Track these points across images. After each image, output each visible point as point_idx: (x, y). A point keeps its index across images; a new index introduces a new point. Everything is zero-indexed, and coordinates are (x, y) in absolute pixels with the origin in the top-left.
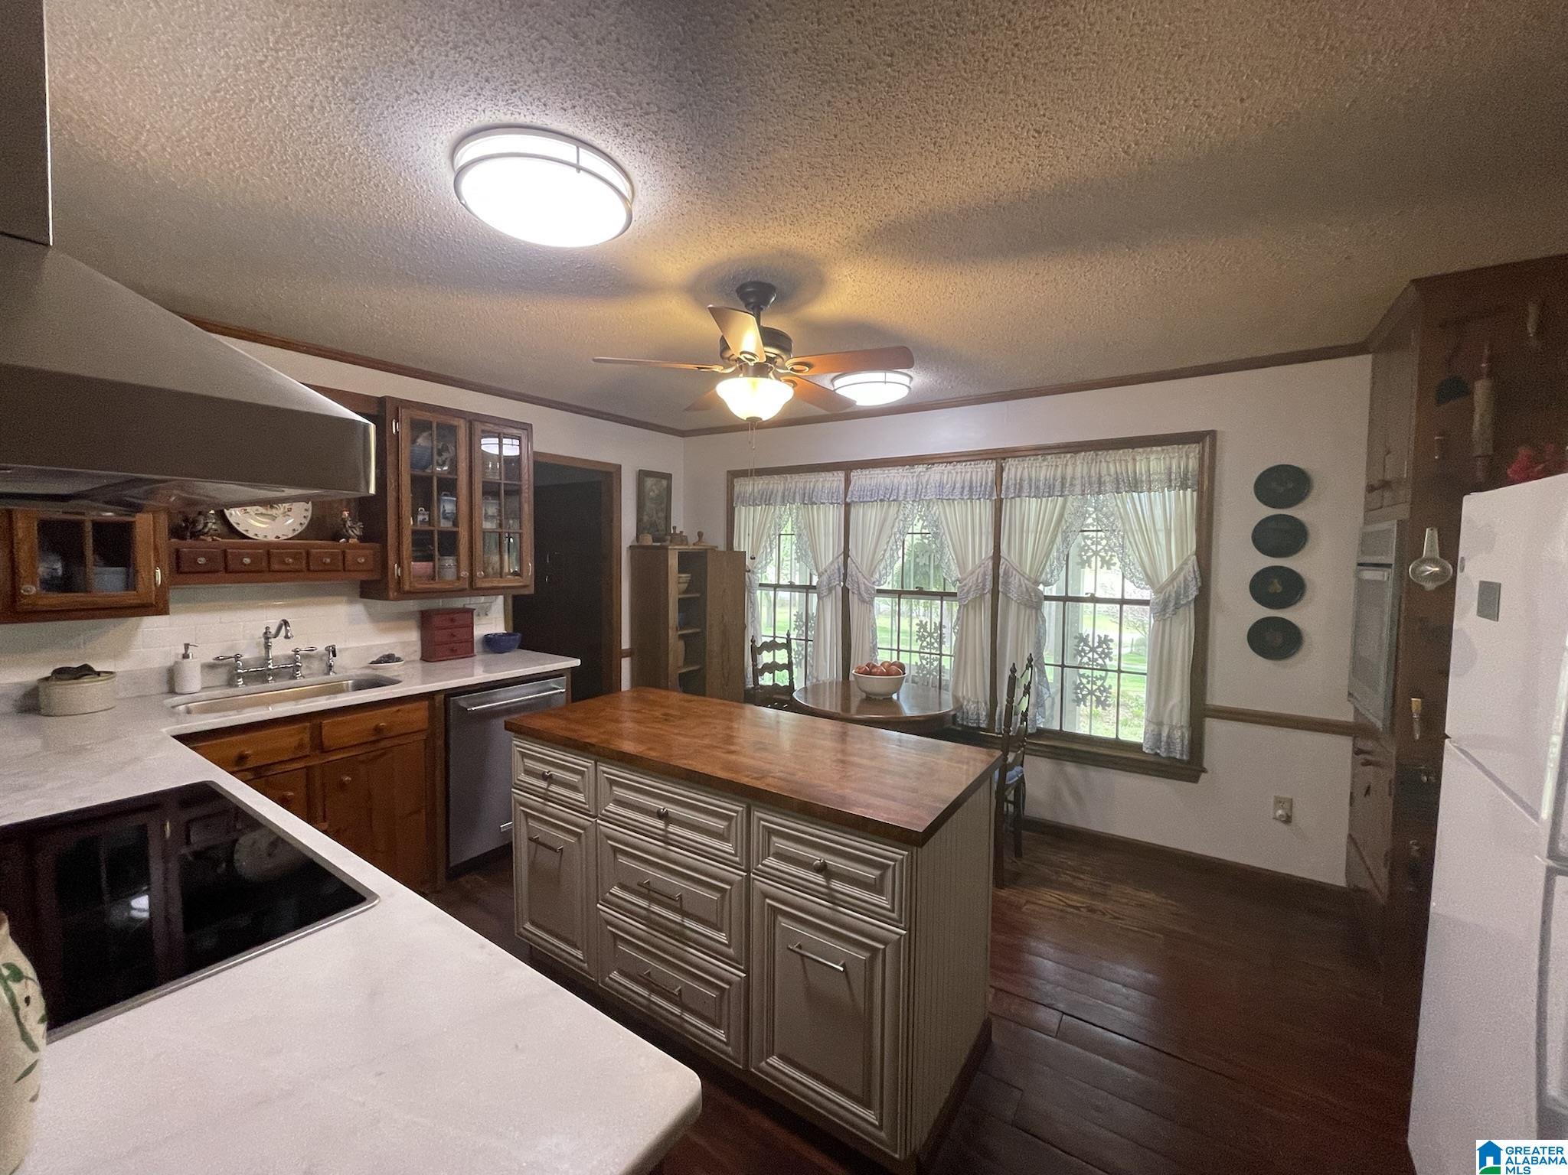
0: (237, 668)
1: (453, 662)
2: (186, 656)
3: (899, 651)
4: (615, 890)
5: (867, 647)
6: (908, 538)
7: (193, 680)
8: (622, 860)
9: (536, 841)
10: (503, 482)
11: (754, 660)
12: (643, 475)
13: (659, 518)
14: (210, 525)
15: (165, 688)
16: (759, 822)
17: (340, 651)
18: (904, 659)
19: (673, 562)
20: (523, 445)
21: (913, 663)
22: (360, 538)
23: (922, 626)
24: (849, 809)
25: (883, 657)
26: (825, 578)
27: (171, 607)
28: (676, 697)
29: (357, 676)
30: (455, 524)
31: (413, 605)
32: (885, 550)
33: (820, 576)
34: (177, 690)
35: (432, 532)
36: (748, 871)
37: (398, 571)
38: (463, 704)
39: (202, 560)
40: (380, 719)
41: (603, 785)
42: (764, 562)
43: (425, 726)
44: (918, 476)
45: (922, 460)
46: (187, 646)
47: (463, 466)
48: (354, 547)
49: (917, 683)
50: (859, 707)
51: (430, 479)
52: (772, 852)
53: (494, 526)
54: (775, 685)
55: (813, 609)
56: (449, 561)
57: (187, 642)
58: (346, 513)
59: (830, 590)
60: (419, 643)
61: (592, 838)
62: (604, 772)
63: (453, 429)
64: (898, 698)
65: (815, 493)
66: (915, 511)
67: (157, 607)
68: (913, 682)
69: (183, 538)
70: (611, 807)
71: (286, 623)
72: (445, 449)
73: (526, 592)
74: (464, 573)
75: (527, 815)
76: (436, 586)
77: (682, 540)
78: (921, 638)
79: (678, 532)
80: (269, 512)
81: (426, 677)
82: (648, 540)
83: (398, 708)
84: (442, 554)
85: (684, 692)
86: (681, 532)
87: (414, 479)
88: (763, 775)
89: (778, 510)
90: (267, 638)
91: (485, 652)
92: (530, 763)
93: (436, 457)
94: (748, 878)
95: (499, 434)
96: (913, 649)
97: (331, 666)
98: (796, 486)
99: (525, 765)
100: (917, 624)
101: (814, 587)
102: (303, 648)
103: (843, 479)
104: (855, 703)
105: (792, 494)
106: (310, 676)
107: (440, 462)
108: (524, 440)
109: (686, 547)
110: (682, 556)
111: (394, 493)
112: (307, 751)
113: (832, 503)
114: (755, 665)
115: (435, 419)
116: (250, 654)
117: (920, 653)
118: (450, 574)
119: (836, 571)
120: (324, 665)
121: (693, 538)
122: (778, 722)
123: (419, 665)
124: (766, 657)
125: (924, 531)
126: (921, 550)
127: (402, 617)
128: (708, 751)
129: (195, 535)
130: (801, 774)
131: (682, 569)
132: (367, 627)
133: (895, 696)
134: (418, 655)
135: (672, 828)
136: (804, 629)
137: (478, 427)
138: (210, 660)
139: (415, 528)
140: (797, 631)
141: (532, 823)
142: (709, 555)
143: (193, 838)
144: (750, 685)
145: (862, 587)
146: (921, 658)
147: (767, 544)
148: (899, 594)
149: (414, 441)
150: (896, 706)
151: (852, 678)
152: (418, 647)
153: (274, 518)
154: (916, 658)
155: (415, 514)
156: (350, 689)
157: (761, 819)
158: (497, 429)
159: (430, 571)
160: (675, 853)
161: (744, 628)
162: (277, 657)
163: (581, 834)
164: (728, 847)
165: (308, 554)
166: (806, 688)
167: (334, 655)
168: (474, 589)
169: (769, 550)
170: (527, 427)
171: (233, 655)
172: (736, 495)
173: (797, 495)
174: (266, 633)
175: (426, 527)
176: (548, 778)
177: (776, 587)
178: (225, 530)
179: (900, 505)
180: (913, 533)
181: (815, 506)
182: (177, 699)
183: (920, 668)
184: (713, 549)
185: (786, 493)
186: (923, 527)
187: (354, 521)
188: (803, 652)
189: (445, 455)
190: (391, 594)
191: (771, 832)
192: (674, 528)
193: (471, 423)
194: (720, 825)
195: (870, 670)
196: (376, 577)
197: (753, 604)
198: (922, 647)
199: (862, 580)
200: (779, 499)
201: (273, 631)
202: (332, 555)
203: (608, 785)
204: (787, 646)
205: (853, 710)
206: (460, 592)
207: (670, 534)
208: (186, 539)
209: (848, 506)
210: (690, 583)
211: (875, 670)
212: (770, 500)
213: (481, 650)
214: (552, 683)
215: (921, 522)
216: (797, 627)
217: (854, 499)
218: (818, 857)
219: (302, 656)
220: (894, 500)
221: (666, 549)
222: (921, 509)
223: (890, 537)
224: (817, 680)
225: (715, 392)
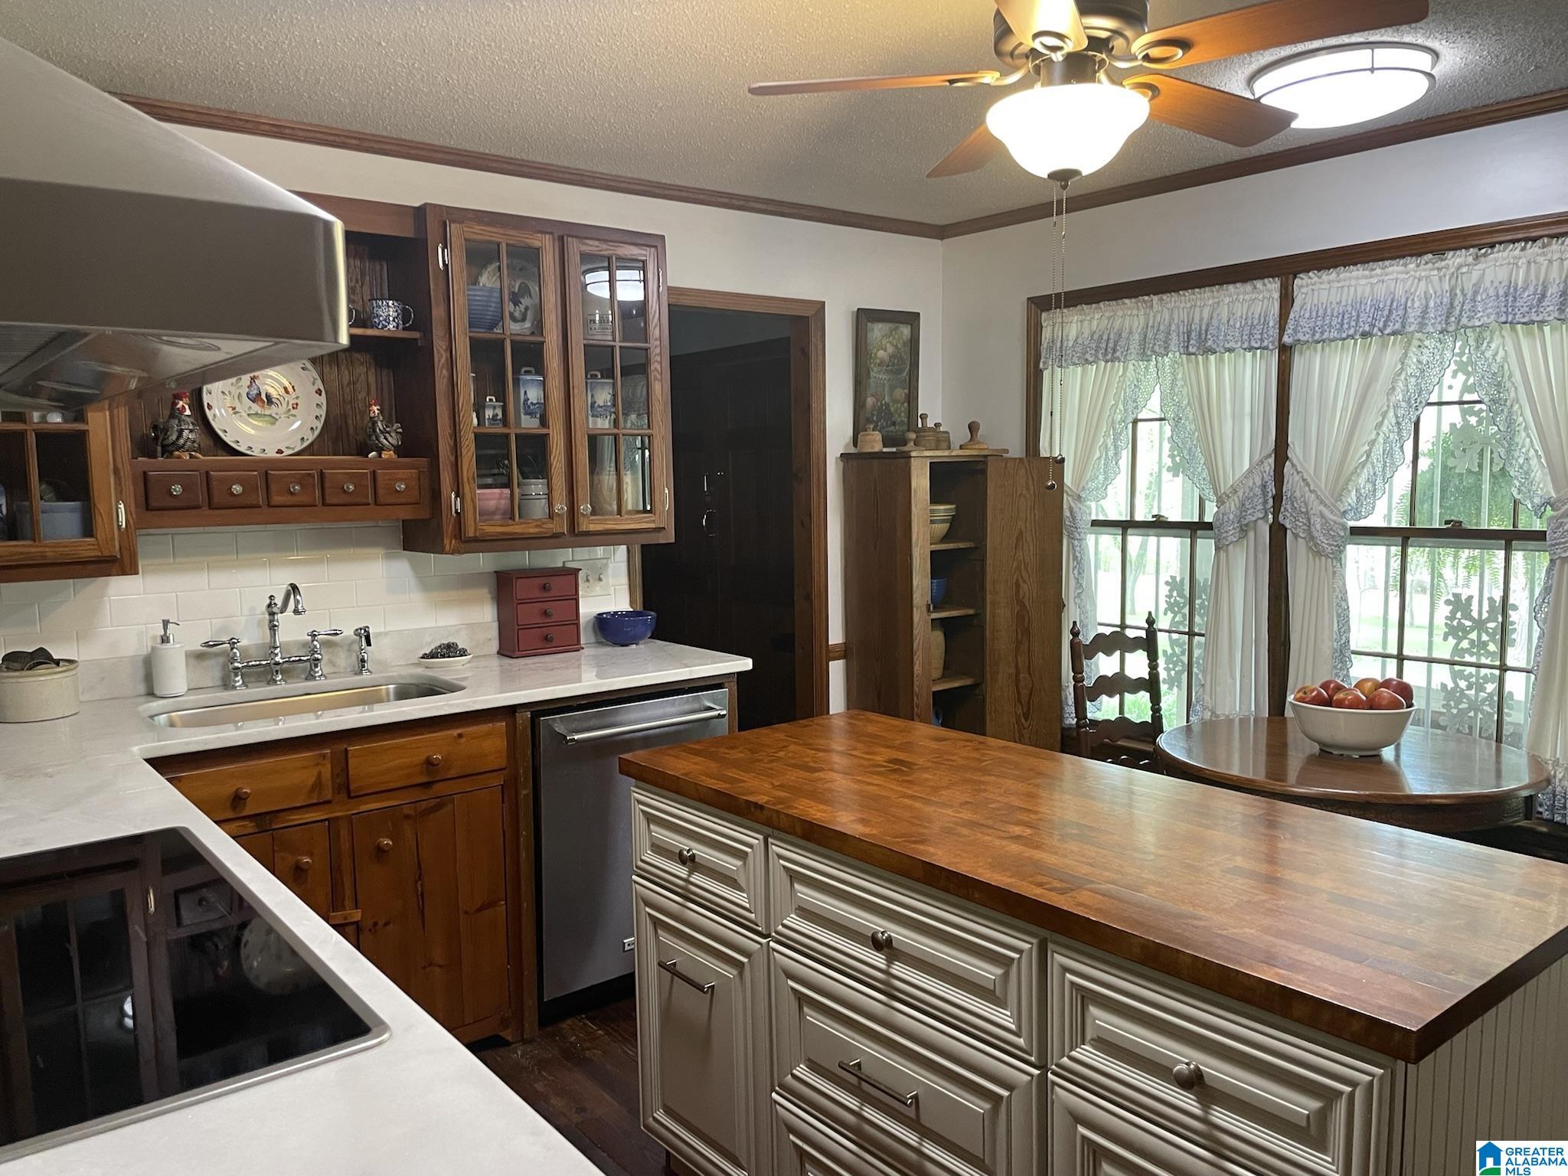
0: (233, 660)
1: (547, 658)
2: (165, 640)
3: (1401, 658)
4: (802, 1071)
5: (1327, 648)
6: (1428, 416)
7: (177, 678)
8: (812, 1017)
9: (672, 970)
10: (618, 344)
11: (1077, 669)
12: (864, 318)
13: (895, 401)
14: (186, 433)
15: (142, 688)
16: (1064, 977)
17: (379, 634)
18: (1414, 675)
19: (921, 482)
20: (650, 276)
21: (1436, 685)
22: (397, 450)
23: (1459, 605)
24: (1250, 967)
25: (1364, 670)
26: (1232, 505)
27: (140, 563)
28: (925, 733)
29: (400, 676)
30: (544, 422)
31: (484, 562)
32: (1372, 443)
33: (1220, 502)
34: (157, 692)
35: (507, 436)
36: (1043, 1067)
37: (456, 504)
38: (560, 728)
39: (177, 489)
40: (436, 747)
41: (779, 879)
42: (1101, 478)
43: (503, 763)
44: (1456, 275)
45: (1465, 237)
46: (166, 623)
47: (552, 320)
48: (389, 465)
49: (1444, 728)
50: (1303, 769)
51: (501, 343)
52: (1088, 1037)
53: (607, 426)
54: (1123, 721)
55: (1204, 572)
56: (537, 487)
57: (166, 618)
58: (375, 408)
59: (1244, 530)
60: (496, 625)
61: (762, 974)
62: (780, 857)
63: (533, 256)
64: (1397, 756)
65: (1212, 330)
66: (1448, 354)
67: (121, 563)
68: (1435, 725)
69: (152, 455)
70: (793, 921)
71: (294, 588)
72: (525, 291)
73: (662, 539)
74: (560, 507)
75: (657, 923)
76: (516, 529)
77: (938, 441)
78: (1455, 631)
79: (930, 424)
80: (267, 412)
81: (507, 681)
82: (874, 442)
83: (460, 731)
84: (524, 475)
85: (943, 725)
86: (937, 425)
87: (476, 345)
88: (1072, 884)
89: (1130, 370)
90: (272, 614)
91: (599, 643)
92: (661, 834)
93: (509, 307)
94: (1043, 1078)
95: (609, 259)
96: (1436, 655)
97: (363, 661)
98: (1172, 318)
99: (651, 836)
100: (1448, 602)
101: (1209, 526)
102: (323, 628)
103: (1276, 295)
104: (1295, 763)
105: (1161, 336)
106: (334, 674)
107: (517, 314)
108: (651, 268)
109: (946, 453)
110: (938, 471)
111: (445, 372)
112: (328, 795)
113: (1251, 349)
114: (1078, 680)
115: (501, 236)
116: (251, 637)
117: (1452, 663)
118: (539, 508)
119: (1258, 491)
120: (354, 657)
121: (959, 435)
122: (1132, 792)
123: (496, 662)
124: (1106, 665)
125: (1467, 397)
126: (1461, 440)
127: (466, 582)
128: (965, 831)
129: (168, 450)
130: (1152, 889)
131: (937, 496)
132: (417, 597)
133: (1388, 753)
134: (495, 646)
135: (899, 969)
136: (1186, 610)
137: (575, 247)
138: (197, 646)
139: (482, 430)
140: (1170, 615)
141: (665, 937)
142: (991, 470)
143: (187, 917)
144: (1071, 720)
145: (1317, 522)
146: (1455, 676)
147: (1110, 442)
148: (1404, 536)
149: (474, 281)
150: (1392, 774)
151: (1289, 713)
152: (493, 632)
153: (273, 420)
154: (1442, 675)
155: (479, 408)
156: (392, 696)
157: (1066, 969)
158: (605, 249)
159: (504, 503)
160: (906, 1016)
161: (1060, 606)
162: (288, 643)
163: (742, 963)
164: (1004, 1017)
165: (322, 475)
166: (1188, 729)
167: (369, 644)
168: (577, 536)
169: (1111, 453)
170: (655, 242)
171: (225, 639)
172: (1045, 345)
173: (1174, 336)
174: (269, 606)
175: (499, 429)
176: (688, 861)
177: (1126, 526)
178: (207, 442)
179: (1409, 343)
180: (1440, 404)
181: (1212, 358)
182: (155, 705)
183: (1451, 695)
184: (999, 455)
185: (1150, 335)
186: (1466, 389)
187: (389, 422)
188: (1185, 659)
189: (526, 301)
190: (447, 541)
191: (1087, 998)
192: (924, 417)
193: (561, 238)
194: (988, 972)
195: (1330, 696)
196: (424, 513)
197: (1079, 562)
198: (1456, 650)
199: (1316, 507)
200: (1134, 346)
201: (279, 601)
202: (354, 478)
203: (786, 880)
204: (1149, 644)
205: (1292, 774)
206: (554, 540)
207: (917, 431)
208: (156, 457)
209: (1286, 353)
210: (954, 521)
211: (1341, 695)
212: (1114, 350)
213: (593, 639)
214: (706, 698)
215: (1461, 377)
216: (1171, 607)
217: (1300, 336)
218: (1184, 1058)
219: (324, 643)
220: (1394, 333)
221: (907, 457)
222: (1462, 348)
223: (1384, 415)
224: (1213, 713)
225: (986, 128)
